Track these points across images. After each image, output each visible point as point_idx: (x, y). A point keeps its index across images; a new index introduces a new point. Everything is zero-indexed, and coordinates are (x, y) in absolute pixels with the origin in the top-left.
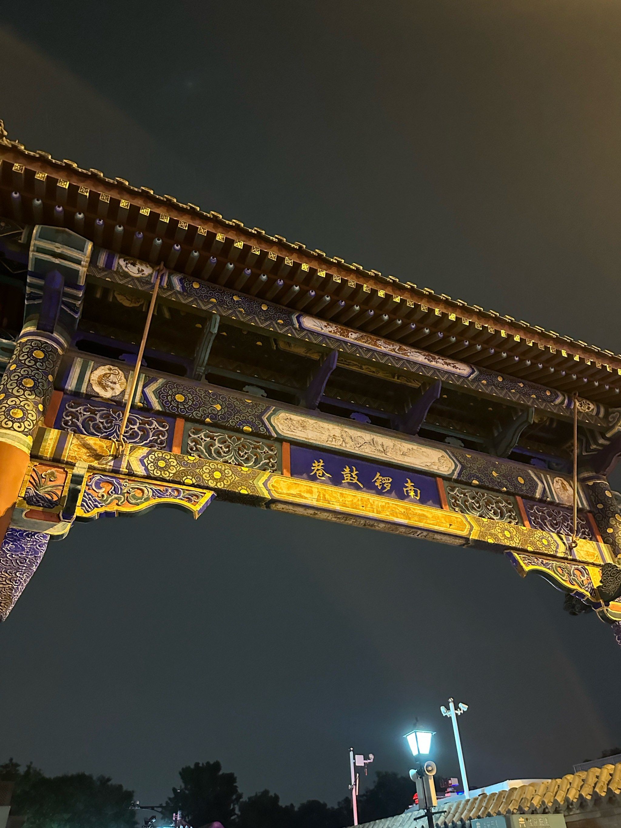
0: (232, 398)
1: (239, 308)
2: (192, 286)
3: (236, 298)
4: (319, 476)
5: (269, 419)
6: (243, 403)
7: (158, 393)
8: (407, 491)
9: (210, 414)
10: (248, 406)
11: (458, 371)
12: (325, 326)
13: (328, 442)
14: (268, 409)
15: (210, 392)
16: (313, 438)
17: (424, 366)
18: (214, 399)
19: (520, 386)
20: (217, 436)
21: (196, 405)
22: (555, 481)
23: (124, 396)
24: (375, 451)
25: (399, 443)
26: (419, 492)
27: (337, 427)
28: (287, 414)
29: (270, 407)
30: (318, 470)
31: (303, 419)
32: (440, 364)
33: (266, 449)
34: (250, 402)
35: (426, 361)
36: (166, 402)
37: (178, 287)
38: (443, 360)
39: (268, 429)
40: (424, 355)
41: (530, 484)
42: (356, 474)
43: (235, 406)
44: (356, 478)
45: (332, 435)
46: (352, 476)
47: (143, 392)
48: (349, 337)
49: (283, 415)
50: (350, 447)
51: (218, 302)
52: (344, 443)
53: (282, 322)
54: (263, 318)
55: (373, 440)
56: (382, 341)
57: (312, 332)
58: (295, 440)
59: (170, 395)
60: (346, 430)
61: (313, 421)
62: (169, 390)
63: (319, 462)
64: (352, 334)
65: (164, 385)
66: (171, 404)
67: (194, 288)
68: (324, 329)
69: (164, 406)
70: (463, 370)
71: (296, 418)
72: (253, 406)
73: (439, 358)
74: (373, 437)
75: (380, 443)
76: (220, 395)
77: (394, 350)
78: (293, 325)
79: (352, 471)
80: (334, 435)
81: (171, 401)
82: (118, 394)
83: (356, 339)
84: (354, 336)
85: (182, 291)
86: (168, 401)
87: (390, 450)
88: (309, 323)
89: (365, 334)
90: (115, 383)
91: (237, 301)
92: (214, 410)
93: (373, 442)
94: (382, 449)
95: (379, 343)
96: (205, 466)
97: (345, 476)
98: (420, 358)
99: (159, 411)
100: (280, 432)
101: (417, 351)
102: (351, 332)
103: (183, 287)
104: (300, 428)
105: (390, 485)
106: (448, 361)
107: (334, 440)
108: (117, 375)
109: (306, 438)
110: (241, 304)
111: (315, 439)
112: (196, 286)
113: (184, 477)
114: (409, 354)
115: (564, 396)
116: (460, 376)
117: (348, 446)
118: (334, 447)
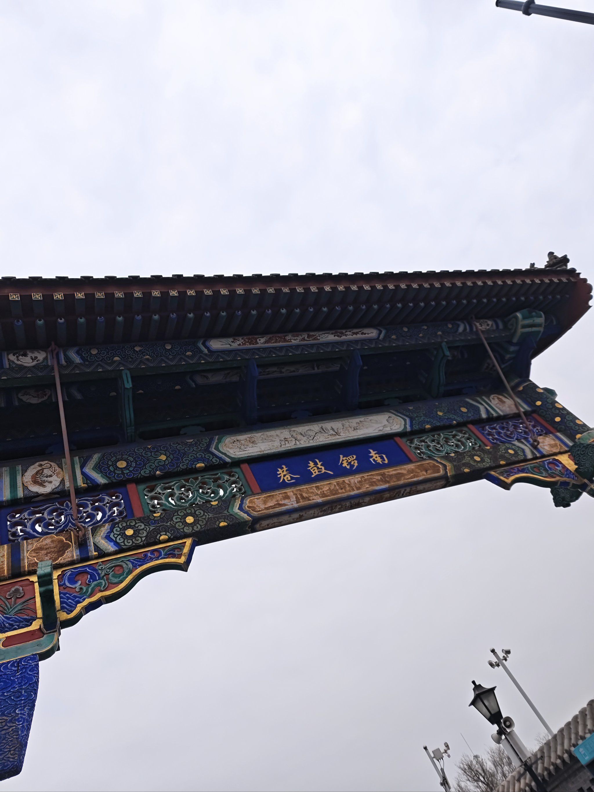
0: (173, 444)
1: (144, 356)
2: (91, 353)
3: (137, 349)
4: (288, 480)
5: (217, 448)
6: (186, 444)
7: (98, 468)
8: (374, 460)
9: (157, 467)
10: (191, 445)
11: (367, 335)
12: (233, 342)
13: (282, 446)
14: (211, 441)
15: (149, 447)
16: (266, 449)
17: (337, 343)
18: (155, 452)
19: (424, 329)
20: (174, 485)
21: (140, 464)
22: (491, 399)
23: (64, 485)
24: (328, 437)
25: (346, 421)
26: (384, 456)
27: (284, 430)
28: (233, 438)
29: (213, 438)
30: (285, 476)
31: (249, 436)
32: (349, 336)
33: (226, 477)
34: (192, 440)
35: (336, 337)
36: (109, 474)
37: (77, 360)
38: (350, 331)
39: (220, 458)
40: (332, 334)
41: (473, 409)
42: (321, 465)
43: (179, 451)
44: (323, 468)
45: (283, 439)
46: (318, 468)
47: (83, 473)
48: (258, 343)
49: (228, 440)
50: (304, 443)
51: (121, 359)
52: (297, 442)
53: (191, 353)
54: (171, 357)
55: (322, 428)
56: (290, 336)
57: (223, 352)
58: (251, 457)
59: (110, 465)
60: (293, 429)
61: (260, 434)
62: (108, 462)
63: (282, 468)
64: (260, 340)
65: (101, 459)
66: (115, 473)
67: (93, 355)
68: (232, 344)
69: (109, 478)
70: (372, 333)
71: (242, 437)
72: (196, 443)
73: (346, 332)
74: (320, 425)
75: (329, 428)
76: (160, 446)
77: (304, 339)
78: (201, 351)
79: (316, 464)
80: (285, 438)
81: (114, 471)
82: (58, 484)
83: (266, 342)
84: (263, 340)
85: (82, 361)
86: (111, 471)
87: (342, 430)
88: (216, 344)
89: (271, 336)
90: (51, 476)
91: (140, 351)
92: (160, 462)
93: (323, 430)
94: (334, 433)
95: (287, 338)
96: (174, 516)
97: (312, 470)
98: (330, 337)
99: (105, 485)
100: (233, 456)
101: (324, 332)
102: (258, 338)
103: (82, 358)
104: (251, 445)
105: (356, 461)
106: (355, 331)
107: (286, 442)
108: (50, 468)
109: (260, 452)
110: (144, 352)
111: (269, 449)
112: (94, 352)
113: (157, 536)
114: (318, 338)
115: (464, 323)
116: (370, 340)
117: (302, 442)
118: (289, 448)
